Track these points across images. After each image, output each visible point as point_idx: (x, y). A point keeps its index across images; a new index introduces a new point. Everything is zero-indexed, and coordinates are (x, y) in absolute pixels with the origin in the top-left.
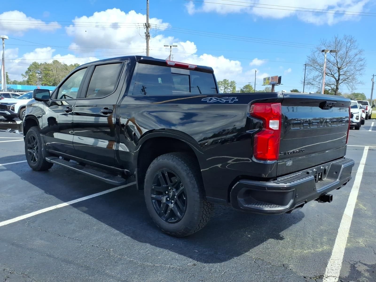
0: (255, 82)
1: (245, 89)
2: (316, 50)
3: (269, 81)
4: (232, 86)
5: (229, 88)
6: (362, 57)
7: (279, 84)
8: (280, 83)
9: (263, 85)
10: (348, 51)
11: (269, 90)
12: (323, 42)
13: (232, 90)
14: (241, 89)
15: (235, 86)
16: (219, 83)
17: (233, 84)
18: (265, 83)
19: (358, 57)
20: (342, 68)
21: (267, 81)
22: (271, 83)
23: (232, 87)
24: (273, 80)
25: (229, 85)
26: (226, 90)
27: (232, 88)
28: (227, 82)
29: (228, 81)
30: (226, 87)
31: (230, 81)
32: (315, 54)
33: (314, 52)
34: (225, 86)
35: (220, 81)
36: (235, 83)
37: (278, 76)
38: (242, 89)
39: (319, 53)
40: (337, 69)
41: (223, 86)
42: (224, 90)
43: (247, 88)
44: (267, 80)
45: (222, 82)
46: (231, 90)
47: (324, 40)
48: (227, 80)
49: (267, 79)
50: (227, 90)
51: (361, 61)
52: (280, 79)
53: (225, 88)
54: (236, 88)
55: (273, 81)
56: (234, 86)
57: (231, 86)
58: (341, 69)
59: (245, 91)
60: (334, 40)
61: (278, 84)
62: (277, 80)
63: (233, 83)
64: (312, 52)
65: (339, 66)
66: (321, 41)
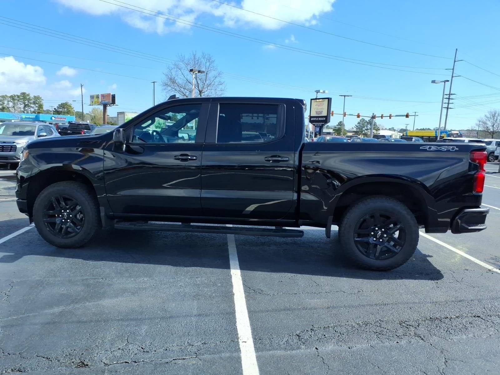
0: (82, 101)
1: (60, 109)
2: (173, 66)
3: (98, 100)
4: (36, 103)
5: (32, 105)
6: (222, 80)
7: (113, 105)
8: (115, 104)
9: (90, 105)
10: (208, 71)
11: (97, 111)
12: (181, 59)
13: (37, 109)
14: (55, 109)
15: (42, 103)
16: (14, 98)
17: (38, 100)
18: (92, 102)
19: (218, 79)
20: (203, 91)
21: (95, 100)
22: (102, 102)
23: (36, 105)
24: (104, 98)
25: (32, 101)
26: (26, 108)
27: (36, 107)
28: (28, 97)
29: (28, 95)
30: (26, 104)
31: (32, 96)
32: (171, 71)
33: (171, 69)
34: (24, 103)
35: (16, 94)
36: (41, 99)
37: (110, 94)
38: (57, 108)
39: (177, 71)
40: (199, 92)
41: (22, 103)
42: (24, 108)
43: (64, 108)
44: (95, 98)
45: (18, 96)
46: (35, 109)
47: (181, 55)
48: (27, 93)
49: (95, 96)
50: (29, 108)
51: (221, 84)
52: (114, 97)
53: (25, 106)
54: (43, 106)
55: (105, 101)
56: (40, 104)
57: (34, 103)
58: (203, 93)
59: (61, 111)
60: (193, 58)
61: (111, 104)
62: (110, 100)
63: (37, 98)
64: (168, 69)
65: (200, 89)
66: (179, 57)
